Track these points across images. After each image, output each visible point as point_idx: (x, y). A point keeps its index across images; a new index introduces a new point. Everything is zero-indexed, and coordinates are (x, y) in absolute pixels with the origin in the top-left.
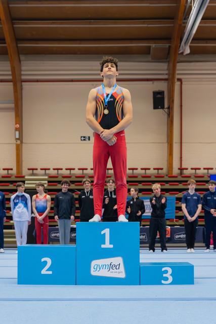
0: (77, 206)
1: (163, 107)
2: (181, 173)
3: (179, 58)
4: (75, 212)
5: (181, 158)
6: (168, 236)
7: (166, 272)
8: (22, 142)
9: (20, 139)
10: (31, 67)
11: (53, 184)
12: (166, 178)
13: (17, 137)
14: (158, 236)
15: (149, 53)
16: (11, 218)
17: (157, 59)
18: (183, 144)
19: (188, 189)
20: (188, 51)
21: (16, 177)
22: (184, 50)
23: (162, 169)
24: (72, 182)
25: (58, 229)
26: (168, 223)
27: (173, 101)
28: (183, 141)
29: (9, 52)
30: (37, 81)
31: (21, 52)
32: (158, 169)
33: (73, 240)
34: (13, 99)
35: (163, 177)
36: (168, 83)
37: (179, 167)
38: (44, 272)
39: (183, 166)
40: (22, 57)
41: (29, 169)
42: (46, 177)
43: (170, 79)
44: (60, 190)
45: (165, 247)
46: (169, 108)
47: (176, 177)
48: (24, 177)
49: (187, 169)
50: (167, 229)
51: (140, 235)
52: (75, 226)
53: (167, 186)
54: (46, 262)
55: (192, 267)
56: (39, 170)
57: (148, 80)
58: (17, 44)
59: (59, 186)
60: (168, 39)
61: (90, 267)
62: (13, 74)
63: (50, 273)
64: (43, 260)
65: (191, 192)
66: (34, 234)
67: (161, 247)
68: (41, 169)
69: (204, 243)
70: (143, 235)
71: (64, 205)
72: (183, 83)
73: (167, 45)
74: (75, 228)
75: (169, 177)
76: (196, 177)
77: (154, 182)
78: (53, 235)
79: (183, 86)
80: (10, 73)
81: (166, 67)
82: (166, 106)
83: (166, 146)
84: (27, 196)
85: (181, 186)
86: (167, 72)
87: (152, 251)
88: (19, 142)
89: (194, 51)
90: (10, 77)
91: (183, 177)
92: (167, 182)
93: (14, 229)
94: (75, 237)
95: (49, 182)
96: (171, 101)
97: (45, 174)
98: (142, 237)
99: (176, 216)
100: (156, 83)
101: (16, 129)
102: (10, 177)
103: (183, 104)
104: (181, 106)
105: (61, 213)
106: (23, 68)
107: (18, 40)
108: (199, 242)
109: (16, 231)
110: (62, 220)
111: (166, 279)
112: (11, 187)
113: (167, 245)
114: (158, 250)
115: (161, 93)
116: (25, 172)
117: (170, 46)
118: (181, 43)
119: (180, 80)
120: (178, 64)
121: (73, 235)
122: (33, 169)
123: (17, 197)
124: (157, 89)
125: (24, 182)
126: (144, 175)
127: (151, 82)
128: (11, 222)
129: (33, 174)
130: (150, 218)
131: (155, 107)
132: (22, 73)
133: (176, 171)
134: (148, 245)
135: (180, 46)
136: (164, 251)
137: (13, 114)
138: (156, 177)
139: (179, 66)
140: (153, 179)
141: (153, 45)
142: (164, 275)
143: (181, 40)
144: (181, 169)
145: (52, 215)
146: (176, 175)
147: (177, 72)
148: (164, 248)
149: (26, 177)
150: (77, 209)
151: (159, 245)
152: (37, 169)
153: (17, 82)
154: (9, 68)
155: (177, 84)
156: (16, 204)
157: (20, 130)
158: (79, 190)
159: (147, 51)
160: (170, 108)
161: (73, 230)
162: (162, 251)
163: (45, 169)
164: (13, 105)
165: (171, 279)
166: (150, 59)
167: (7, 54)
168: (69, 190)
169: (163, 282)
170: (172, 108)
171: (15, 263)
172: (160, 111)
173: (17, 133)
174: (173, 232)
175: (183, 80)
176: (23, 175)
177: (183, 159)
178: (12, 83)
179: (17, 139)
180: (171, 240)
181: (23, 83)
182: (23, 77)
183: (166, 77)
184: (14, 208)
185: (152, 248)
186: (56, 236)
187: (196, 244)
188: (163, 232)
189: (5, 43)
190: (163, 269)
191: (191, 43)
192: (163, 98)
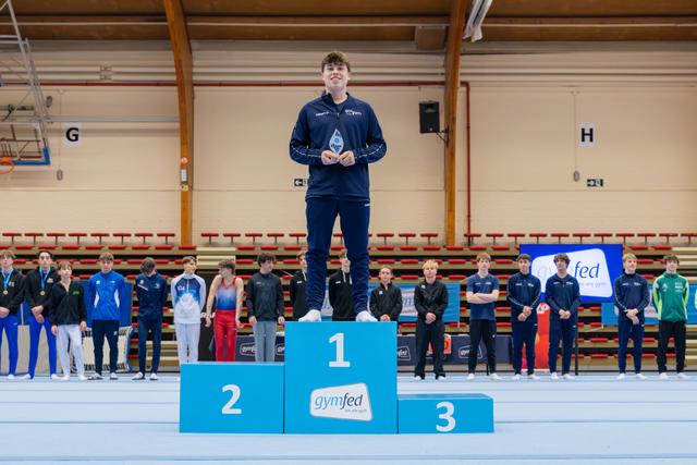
0: (287, 298)
1: (437, 130)
2: (469, 243)
3: (464, 47)
4: (284, 311)
5: (469, 216)
6: (448, 351)
7: (444, 410)
8: (191, 188)
9: (189, 182)
10: (209, 61)
11: (246, 261)
12: (443, 252)
13: (184, 179)
14: (430, 352)
15: (413, 39)
16: (170, 320)
17: (427, 48)
18: (472, 193)
19: (477, 271)
20: (478, 35)
21: (180, 248)
22: (473, 34)
23: (436, 236)
24: (280, 258)
25: (252, 340)
26: (448, 329)
27: (454, 120)
28: (472, 188)
29: (172, 36)
30: (220, 84)
31: (191, 35)
32: (429, 236)
33: (280, 358)
34: (178, 114)
35: (438, 249)
36: (446, 89)
37: (466, 232)
38: (226, 410)
39: (472, 232)
40: (195, 45)
41: (203, 235)
42: (234, 249)
43: (449, 83)
44: (258, 271)
45: (442, 371)
46: (446, 131)
47: (461, 249)
48: (194, 248)
49: (479, 236)
50: (446, 339)
51: (399, 350)
52: (282, 334)
53: (446, 265)
54: (230, 393)
55: (490, 401)
56: (221, 236)
57: (410, 84)
58: (186, 22)
59: (255, 266)
60: (444, 15)
61: (309, 401)
62: (179, 72)
63: (239, 411)
64: (225, 389)
65: (482, 274)
66: (210, 347)
67: (434, 371)
68: (225, 235)
69: (510, 363)
70: (404, 350)
71: (264, 297)
72: (471, 89)
73: (444, 26)
74: (283, 337)
75: (449, 249)
76: (495, 249)
77: (423, 258)
78: (245, 349)
79: (471, 94)
80: (173, 70)
81: (442, 63)
82: (442, 128)
83: (442, 197)
84: (201, 280)
85: (468, 265)
86: (443, 71)
87: (418, 378)
88: (186, 188)
89: (489, 36)
90: (174, 78)
91: (472, 249)
92: (444, 258)
93: (175, 339)
94: (283, 352)
95: (238, 257)
96: (451, 119)
97: (232, 244)
98: (400, 353)
99: (461, 318)
100: (424, 88)
101: (182, 166)
102: (169, 249)
103: (471, 125)
104: (468, 128)
105: (259, 311)
106: (195, 63)
107: (188, 15)
108: (502, 362)
109: (180, 343)
110: (262, 323)
111: (445, 423)
112: (172, 265)
113: (445, 368)
114: (430, 377)
115: (435, 105)
116: (196, 240)
117: (447, 27)
118: (466, 22)
119: (466, 84)
120: (462, 58)
121: (280, 349)
122: (210, 235)
123: (183, 282)
124: (426, 100)
125: (195, 256)
126: (405, 246)
127: (416, 88)
128: (171, 327)
129: (210, 244)
130: (415, 320)
131: (424, 130)
132: (195, 70)
133: (460, 240)
134: (413, 368)
135: (465, 27)
136: (441, 378)
137: (177, 140)
138: (426, 249)
139: (464, 61)
140: (420, 252)
141: (419, 26)
142: (441, 416)
143: (467, 17)
144: (469, 236)
145: (245, 315)
146: (460, 246)
147: (461, 71)
148: (439, 373)
149: (198, 249)
150: (287, 304)
151: (431, 368)
152: (217, 235)
153: (185, 85)
154: (173, 63)
155: (461, 91)
156: (179, 294)
157: (189, 167)
158: (292, 272)
159: (409, 35)
160: (449, 132)
161: (280, 341)
162: (437, 378)
163: (232, 235)
164: (177, 125)
165: (452, 423)
166: (414, 49)
167: (169, 39)
168: (274, 271)
169: (438, 428)
170: (453, 132)
171: (177, 397)
172: (433, 136)
173: (184, 172)
174: (456, 344)
175: (471, 84)
176: (194, 245)
177: (472, 218)
178: (175, 88)
179: (183, 183)
180: (451, 359)
181: (196, 88)
182: (195, 78)
183: (442, 79)
184: (177, 300)
185: (420, 373)
186: (249, 352)
187: (498, 368)
188: (439, 345)
189: (166, 21)
190: (439, 406)
191: (484, 22)
192: (437, 114)
